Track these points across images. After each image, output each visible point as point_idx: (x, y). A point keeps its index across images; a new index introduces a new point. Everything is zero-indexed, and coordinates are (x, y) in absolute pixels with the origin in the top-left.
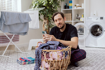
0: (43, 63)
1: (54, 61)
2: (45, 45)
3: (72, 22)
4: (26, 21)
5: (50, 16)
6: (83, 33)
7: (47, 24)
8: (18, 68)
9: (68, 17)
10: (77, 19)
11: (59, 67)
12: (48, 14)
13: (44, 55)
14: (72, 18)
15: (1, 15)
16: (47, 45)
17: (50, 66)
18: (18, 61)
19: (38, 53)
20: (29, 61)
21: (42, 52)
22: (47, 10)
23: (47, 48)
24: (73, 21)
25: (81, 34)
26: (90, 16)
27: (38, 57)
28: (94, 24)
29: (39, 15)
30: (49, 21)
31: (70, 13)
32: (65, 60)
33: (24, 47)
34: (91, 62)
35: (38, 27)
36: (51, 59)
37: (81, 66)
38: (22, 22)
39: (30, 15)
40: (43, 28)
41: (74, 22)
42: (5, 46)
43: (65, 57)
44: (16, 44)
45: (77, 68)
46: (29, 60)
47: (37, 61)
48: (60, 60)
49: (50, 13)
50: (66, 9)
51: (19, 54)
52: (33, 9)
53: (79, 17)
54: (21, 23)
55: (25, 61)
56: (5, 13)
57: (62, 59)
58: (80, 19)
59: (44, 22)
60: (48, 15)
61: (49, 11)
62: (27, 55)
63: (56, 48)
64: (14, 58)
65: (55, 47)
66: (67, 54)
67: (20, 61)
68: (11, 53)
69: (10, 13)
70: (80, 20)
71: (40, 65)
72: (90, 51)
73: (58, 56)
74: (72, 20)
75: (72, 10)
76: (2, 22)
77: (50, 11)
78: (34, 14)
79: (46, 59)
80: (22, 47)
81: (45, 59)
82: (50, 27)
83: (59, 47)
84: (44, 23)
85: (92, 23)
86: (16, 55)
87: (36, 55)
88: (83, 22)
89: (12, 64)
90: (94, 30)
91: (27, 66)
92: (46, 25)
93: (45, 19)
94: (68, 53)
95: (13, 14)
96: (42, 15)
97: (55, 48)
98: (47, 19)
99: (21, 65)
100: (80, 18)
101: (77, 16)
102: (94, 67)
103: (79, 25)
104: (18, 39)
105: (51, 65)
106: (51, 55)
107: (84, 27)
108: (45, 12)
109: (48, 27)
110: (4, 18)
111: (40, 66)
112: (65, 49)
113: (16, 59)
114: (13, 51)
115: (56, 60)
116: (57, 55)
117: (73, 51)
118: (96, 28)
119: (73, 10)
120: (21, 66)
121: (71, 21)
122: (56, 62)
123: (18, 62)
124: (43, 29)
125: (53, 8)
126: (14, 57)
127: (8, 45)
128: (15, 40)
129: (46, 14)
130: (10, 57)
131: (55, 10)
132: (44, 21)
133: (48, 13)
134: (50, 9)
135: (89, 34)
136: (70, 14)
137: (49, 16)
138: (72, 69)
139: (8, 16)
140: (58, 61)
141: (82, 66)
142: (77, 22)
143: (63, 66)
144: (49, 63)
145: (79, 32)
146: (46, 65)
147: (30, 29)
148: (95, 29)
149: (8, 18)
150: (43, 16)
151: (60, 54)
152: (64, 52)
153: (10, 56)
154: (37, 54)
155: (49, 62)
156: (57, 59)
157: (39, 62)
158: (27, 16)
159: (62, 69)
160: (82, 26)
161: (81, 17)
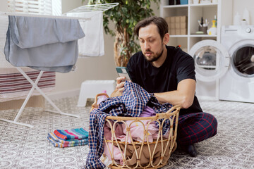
0: (109, 147)
1: (136, 143)
2: (114, 102)
3: (187, 38)
4: (70, 38)
5: (131, 23)
6: (215, 65)
7: (124, 42)
8: (48, 156)
9: (178, 26)
10: (200, 30)
11: (149, 159)
12: (126, 18)
13: (110, 129)
14: (187, 27)
15: (9, 24)
16: (120, 103)
17: (125, 155)
18: (51, 137)
19: (96, 122)
20: (77, 138)
21: (106, 122)
22: (125, 9)
23: (119, 111)
24: (189, 36)
25: (210, 69)
26: (232, 25)
27: (97, 133)
28: (242, 44)
29: (106, 20)
30: (130, 36)
31: (183, 15)
32: (162, 141)
33: (67, 99)
34: (230, 142)
35: (102, 52)
36: (127, 140)
37: (204, 153)
38: (61, 41)
39: (81, 23)
40: (115, 52)
41: (191, 38)
42: (21, 100)
43: (163, 133)
44: (46, 93)
45: (194, 159)
46: (77, 135)
47: (93, 144)
48: (151, 141)
49: (133, 15)
50: (173, 4)
51: (54, 117)
52: (89, 5)
53: (204, 25)
54: (59, 43)
55: (67, 139)
56: (19, 18)
57: (155, 140)
58: (208, 31)
59: (117, 37)
60: (127, 21)
61: (129, 12)
62: (75, 119)
63: (140, 110)
64: (42, 128)
65: (138, 108)
66: (167, 127)
67: (56, 139)
68: (35, 114)
69: (30, 18)
70: (207, 34)
71: (100, 152)
72: (229, 111)
73: (146, 132)
74: (187, 34)
75: (187, 8)
76: (11, 41)
77: (133, 11)
78: (91, 19)
79: (116, 139)
80: (63, 99)
81: (112, 139)
82: (132, 51)
83: (150, 110)
84: (116, 41)
85: (237, 41)
86: (47, 121)
87: (92, 129)
88: (215, 39)
89: (36, 146)
90: (242, 59)
91: (71, 150)
92: (122, 45)
93: (120, 30)
94: (172, 124)
95: (38, 21)
96: (112, 19)
97: (138, 111)
98: (125, 29)
99: (58, 149)
100: (206, 28)
101: (200, 22)
102: (237, 156)
103: (204, 47)
104: (52, 82)
105: (128, 154)
106: (129, 129)
107: (216, 52)
108: (119, 13)
109: (127, 51)
110: (17, 33)
111: (100, 156)
112: (163, 116)
113: (47, 132)
114: (41, 109)
115: (141, 142)
116: (143, 129)
117: (186, 117)
118: (247, 53)
119: (191, 7)
120: (56, 151)
121: (186, 36)
122: (140, 145)
123: (51, 139)
124: (115, 55)
125: (139, 4)
126: (42, 126)
127: (27, 95)
128: (44, 83)
129: (121, 18)
130: (31, 127)
131: (145, 7)
132: (118, 35)
133: (128, 17)
134: (133, 6)
135: (229, 69)
136: (183, 18)
137: (129, 23)
138: (182, 161)
139: (26, 26)
140: (145, 145)
141: (206, 155)
142: (200, 39)
143: (158, 155)
144: (122, 148)
145: (204, 62)
146: (115, 153)
147: (82, 56)
148: (245, 55)
149: (27, 30)
150: (115, 22)
151: (151, 125)
152: (161, 121)
153: (33, 122)
154: (95, 126)
155: (123, 145)
156: (142, 138)
157: (99, 145)
158: (73, 25)
159: (155, 163)
160: (210, 48)
161: (211, 25)
